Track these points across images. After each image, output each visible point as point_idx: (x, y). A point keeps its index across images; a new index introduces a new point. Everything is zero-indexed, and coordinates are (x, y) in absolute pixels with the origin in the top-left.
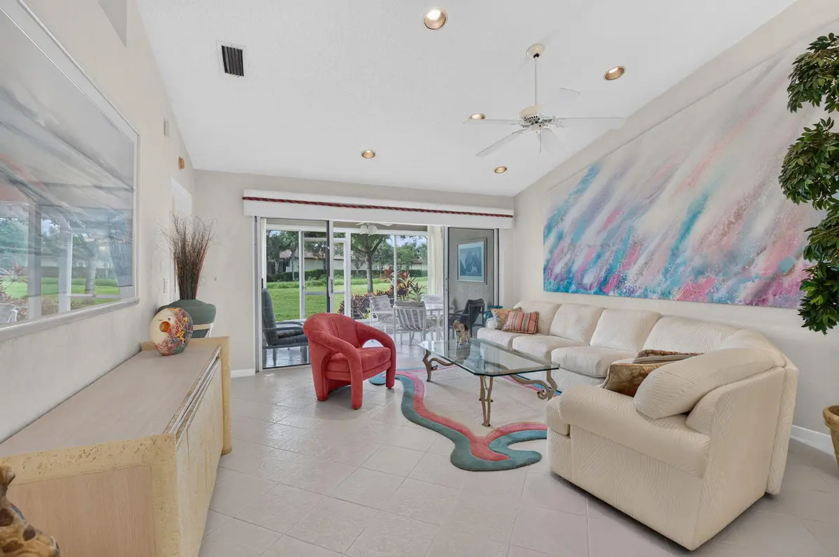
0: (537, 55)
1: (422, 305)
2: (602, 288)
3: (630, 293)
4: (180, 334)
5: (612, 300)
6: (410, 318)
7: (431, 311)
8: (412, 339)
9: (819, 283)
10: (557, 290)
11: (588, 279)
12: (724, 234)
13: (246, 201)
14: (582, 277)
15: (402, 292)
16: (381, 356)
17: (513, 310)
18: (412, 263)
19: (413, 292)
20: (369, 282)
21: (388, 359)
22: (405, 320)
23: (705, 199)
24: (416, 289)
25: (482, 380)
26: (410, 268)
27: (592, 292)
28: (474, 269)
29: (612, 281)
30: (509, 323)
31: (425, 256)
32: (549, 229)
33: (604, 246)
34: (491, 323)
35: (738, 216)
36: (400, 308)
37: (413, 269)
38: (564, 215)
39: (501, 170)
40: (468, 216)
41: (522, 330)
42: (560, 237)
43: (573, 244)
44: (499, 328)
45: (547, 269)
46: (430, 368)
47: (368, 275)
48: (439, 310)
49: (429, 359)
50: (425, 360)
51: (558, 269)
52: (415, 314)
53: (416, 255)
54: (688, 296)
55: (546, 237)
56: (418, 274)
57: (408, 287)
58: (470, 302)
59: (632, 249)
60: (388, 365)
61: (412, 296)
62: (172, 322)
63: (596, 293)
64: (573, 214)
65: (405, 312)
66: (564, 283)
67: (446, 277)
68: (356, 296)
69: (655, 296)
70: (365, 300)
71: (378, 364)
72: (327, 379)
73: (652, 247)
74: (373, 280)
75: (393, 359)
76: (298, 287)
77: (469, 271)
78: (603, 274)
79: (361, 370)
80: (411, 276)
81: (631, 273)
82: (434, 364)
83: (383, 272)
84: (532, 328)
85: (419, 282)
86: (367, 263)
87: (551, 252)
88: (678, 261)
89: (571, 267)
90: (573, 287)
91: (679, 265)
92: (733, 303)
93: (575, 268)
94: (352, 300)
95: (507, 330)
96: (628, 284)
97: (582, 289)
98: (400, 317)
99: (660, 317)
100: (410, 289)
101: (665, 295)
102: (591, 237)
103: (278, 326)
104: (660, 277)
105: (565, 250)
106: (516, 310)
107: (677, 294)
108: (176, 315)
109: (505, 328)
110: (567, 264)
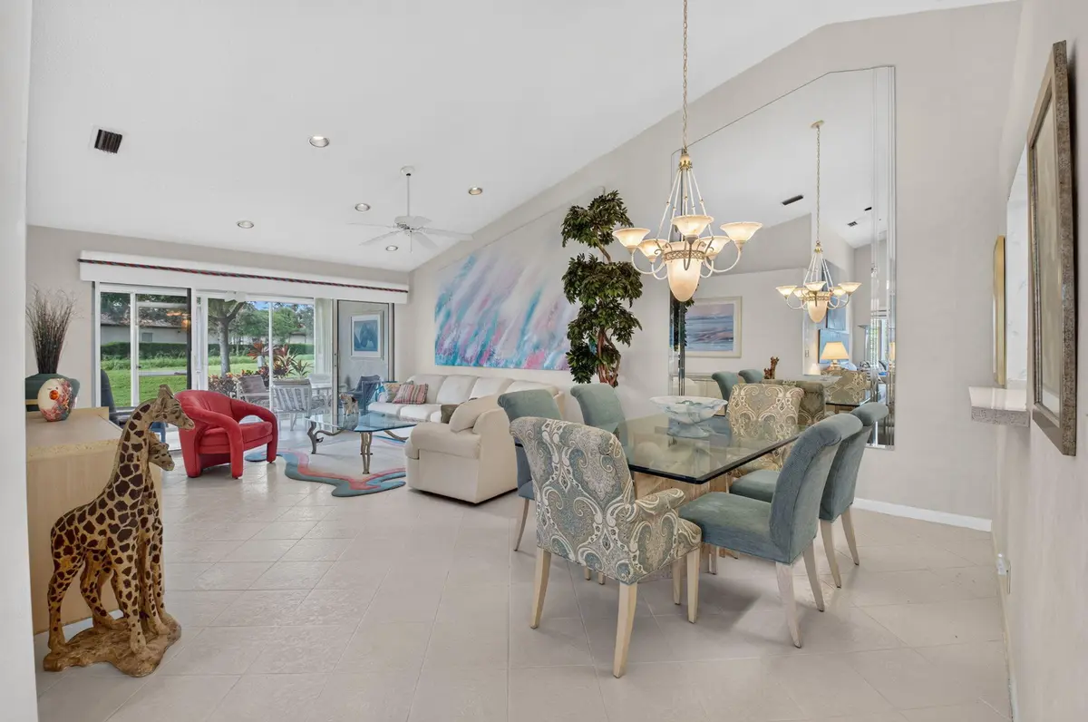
0: (409, 175)
1: (307, 383)
2: (479, 360)
3: (497, 365)
4: (66, 403)
5: (485, 371)
6: (292, 399)
7: (318, 390)
8: (293, 423)
9: (574, 353)
10: (446, 364)
11: (470, 353)
12: (549, 320)
13: (82, 264)
14: (465, 351)
15: (280, 371)
16: (262, 429)
17: (405, 383)
18: (291, 334)
19: (294, 371)
20: (223, 361)
21: (270, 431)
22: (285, 401)
23: (539, 293)
24: (299, 368)
25: (362, 436)
26: (287, 341)
27: (472, 364)
28: (370, 343)
29: (485, 356)
30: (399, 395)
31: (311, 326)
32: (439, 307)
33: (480, 325)
34: (383, 397)
35: (556, 307)
36: (279, 387)
37: (291, 343)
38: (451, 295)
39: (392, 248)
40: (360, 289)
41: (411, 401)
42: (448, 315)
43: (458, 321)
44: (389, 401)
45: (439, 344)
46: (315, 441)
47: (222, 352)
48: (328, 389)
49: (314, 432)
50: (310, 433)
51: (447, 344)
52: (298, 394)
53: (296, 322)
54: (529, 367)
55: (438, 312)
56: (302, 350)
57: (288, 365)
58: (363, 379)
59: (498, 328)
60: (270, 439)
61: (293, 375)
62: (60, 391)
63: (475, 365)
64: (458, 297)
65: (285, 392)
66: (452, 356)
67: (336, 351)
68: (214, 377)
69: (512, 366)
70: (228, 381)
71: (259, 437)
72: (199, 454)
73: (511, 325)
74: (231, 358)
75: (275, 432)
76: (128, 366)
77: (365, 346)
78: (479, 349)
79: (241, 441)
80: (291, 353)
81: (498, 349)
82: (320, 436)
83: (241, 348)
84: (421, 399)
85: (303, 359)
86: (221, 334)
87: (441, 328)
88: (526, 338)
89: (456, 343)
90: (458, 360)
91: (526, 341)
92: (553, 369)
93: (459, 343)
94: (209, 383)
95: (396, 402)
96: (495, 357)
97: (465, 361)
98: (279, 399)
99: (513, 381)
100: (290, 367)
101: (518, 366)
102: (470, 316)
103: (118, 411)
104: (515, 351)
105: (452, 327)
106: (409, 383)
107: (524, 363)
108: (62, 385)
109: (395, 400)
110: (453, 340)
